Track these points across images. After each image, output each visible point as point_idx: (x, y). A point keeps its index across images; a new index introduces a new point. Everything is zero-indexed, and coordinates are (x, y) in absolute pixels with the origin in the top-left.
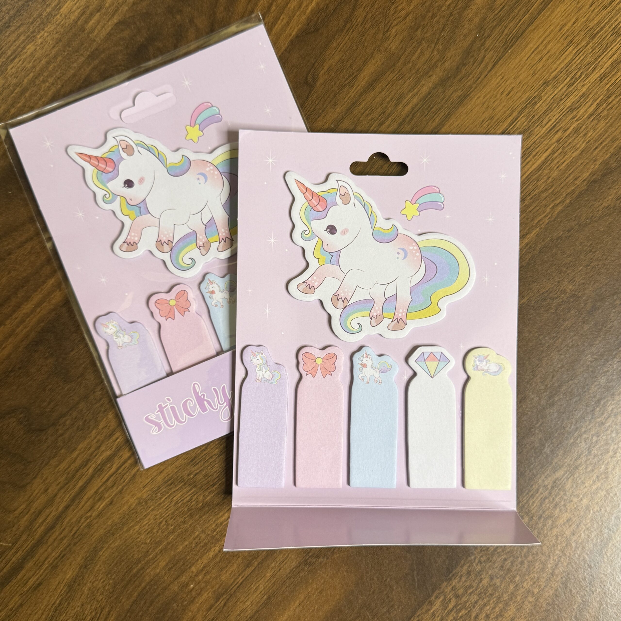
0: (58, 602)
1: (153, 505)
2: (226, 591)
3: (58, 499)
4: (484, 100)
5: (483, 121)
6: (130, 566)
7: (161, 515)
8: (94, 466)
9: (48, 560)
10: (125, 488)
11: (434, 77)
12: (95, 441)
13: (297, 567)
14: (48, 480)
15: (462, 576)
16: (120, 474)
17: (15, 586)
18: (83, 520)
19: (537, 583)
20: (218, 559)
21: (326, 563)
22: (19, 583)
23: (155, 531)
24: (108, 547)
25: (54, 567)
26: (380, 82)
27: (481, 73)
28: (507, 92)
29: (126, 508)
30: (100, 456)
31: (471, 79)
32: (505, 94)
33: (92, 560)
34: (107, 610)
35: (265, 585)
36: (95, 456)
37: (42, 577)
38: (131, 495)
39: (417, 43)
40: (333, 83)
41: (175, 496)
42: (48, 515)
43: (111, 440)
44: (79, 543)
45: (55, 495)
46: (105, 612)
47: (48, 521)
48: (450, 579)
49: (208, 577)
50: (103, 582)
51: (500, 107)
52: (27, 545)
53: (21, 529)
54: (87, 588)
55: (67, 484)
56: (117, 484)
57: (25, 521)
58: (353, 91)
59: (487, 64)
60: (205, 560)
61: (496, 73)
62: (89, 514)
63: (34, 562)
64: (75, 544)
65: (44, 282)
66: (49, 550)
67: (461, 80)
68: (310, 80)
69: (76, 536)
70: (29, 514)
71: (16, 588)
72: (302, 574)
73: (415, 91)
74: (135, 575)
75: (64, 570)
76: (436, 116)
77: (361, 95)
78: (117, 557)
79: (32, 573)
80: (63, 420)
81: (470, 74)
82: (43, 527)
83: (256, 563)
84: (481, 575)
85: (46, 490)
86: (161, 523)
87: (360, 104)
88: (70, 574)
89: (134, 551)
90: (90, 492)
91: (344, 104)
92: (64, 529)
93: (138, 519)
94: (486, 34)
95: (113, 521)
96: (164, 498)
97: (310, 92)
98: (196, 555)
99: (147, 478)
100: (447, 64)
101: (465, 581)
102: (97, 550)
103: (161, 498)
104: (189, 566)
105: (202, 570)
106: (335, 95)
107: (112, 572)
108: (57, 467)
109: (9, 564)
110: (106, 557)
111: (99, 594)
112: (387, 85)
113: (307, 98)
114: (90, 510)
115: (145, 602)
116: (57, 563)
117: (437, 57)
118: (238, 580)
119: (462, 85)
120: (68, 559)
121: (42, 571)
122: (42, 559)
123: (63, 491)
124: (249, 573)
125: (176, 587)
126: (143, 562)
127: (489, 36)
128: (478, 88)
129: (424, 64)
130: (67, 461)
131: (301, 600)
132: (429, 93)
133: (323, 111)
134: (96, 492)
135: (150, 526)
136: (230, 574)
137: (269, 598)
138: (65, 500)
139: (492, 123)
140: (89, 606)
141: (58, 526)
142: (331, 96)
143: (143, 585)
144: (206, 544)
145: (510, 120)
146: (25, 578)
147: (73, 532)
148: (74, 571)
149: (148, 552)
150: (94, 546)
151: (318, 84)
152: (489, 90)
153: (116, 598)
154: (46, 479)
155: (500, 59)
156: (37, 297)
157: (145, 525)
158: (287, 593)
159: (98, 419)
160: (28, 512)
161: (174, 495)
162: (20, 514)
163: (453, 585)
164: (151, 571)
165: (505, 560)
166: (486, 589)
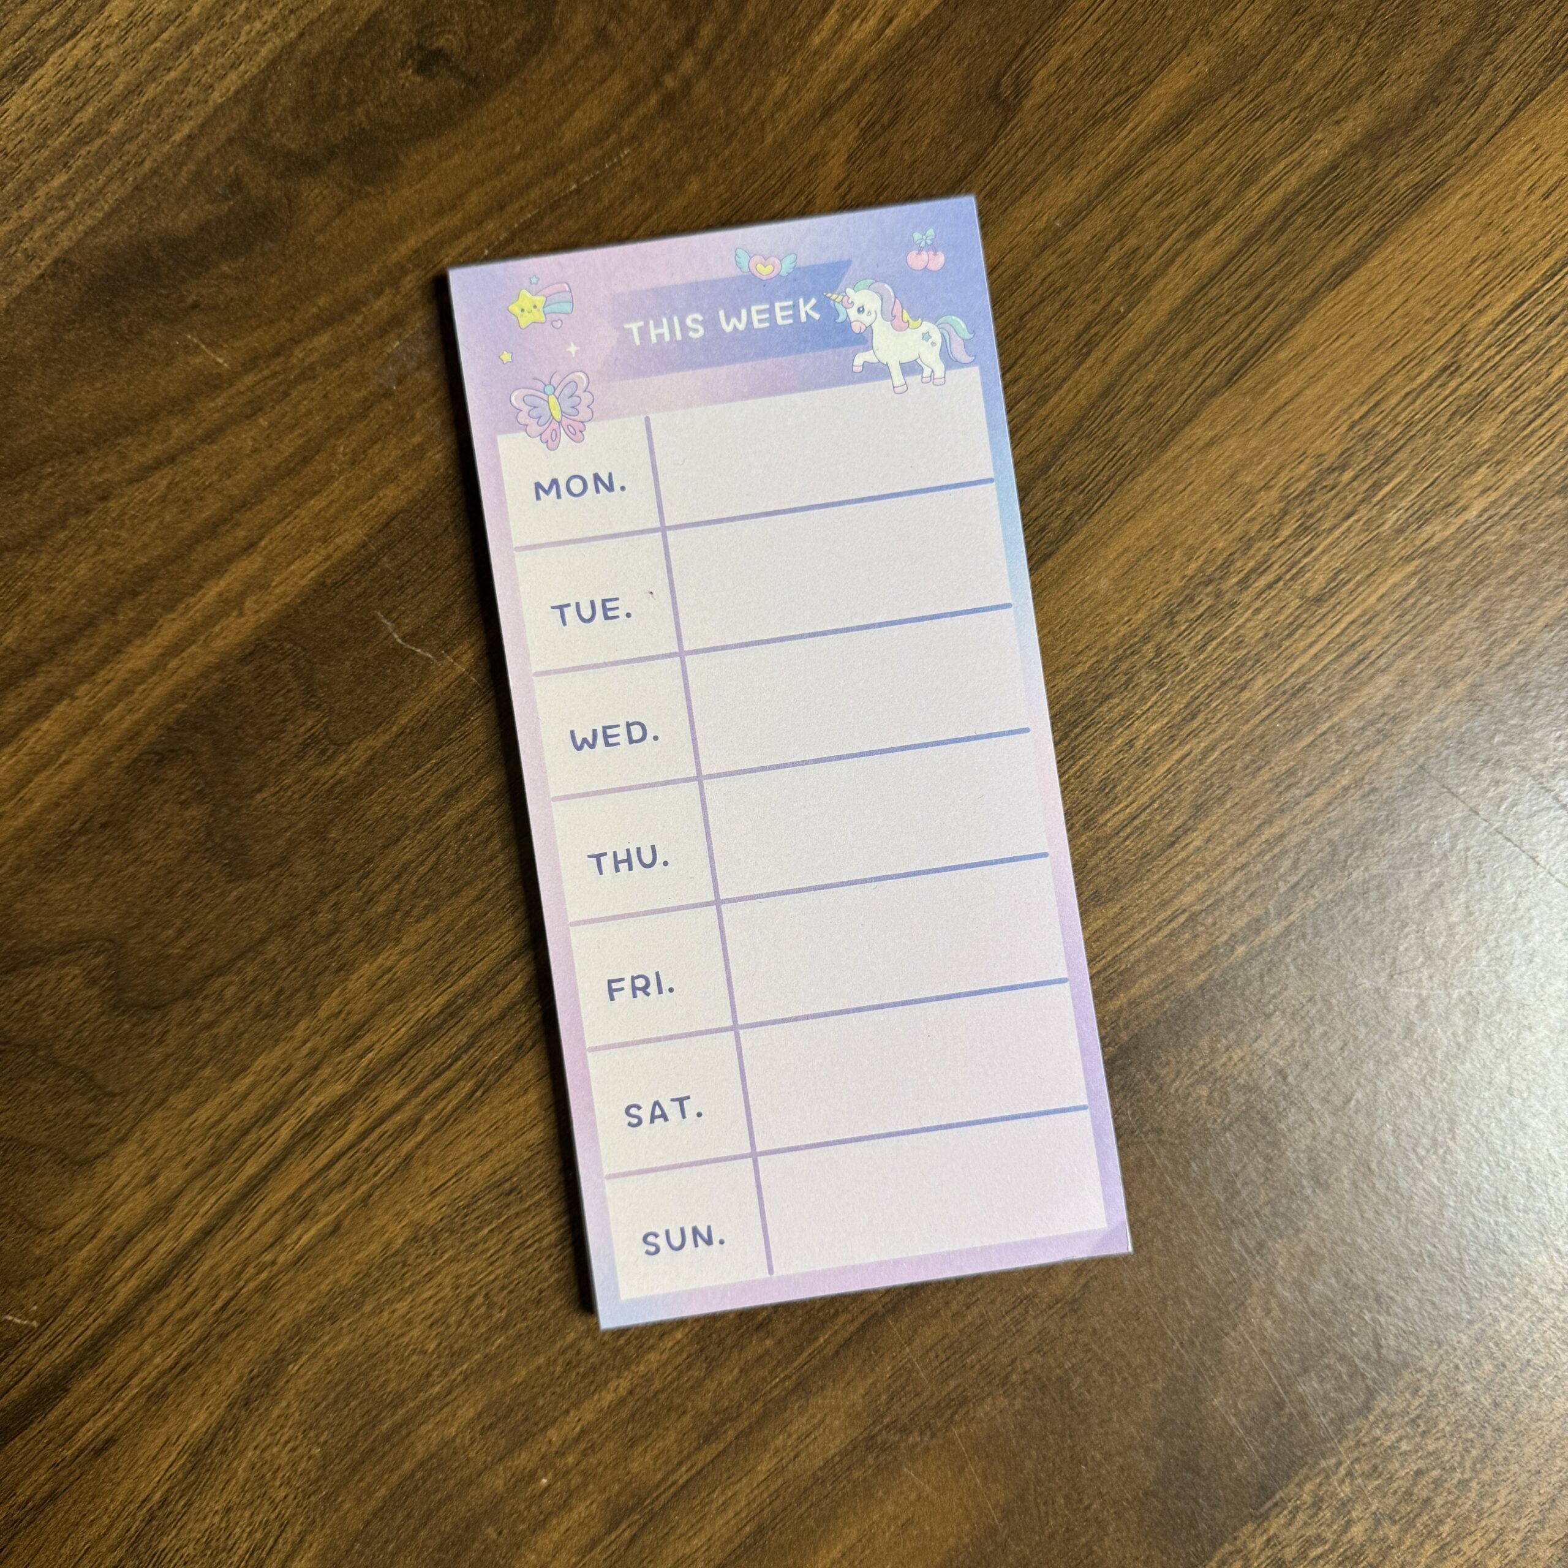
0: (157, 1496)
1: (452, 1247)
2: (641, 1501)
3: (183, 1205)
4: (1481, 203)
5: (1473, 260)
6: (374, 1413)
7: (476, 1274)
8: (293, 1121)
9: (141, 1375)
10: (377, 1193)
11: (1350, 124)
12: (305, 1050)
13: (844, 1454)
14: (159, 1152)
15: (1297, 1508)
16: (367, 1150)
17: (39, 1442)
18: (250, 1271)
19: (1496, 1545)
20: (625, 1413)
21: (927, 1450)
22: (51, 1434)
23: (452, 1319)
24: (315, 1355)
25: (156, 1396)
26: (1203, 120)
27: (1478, 130)
28: (1544, 189)
29: (375, 1247)
30: (314, 1094)
31: (1451, 142)
32: (1539, 193)
33: (267, 1385)
34: (298, 1529)
35: (752, 1497)
36: (302, 1092)
37: (119, 1422)
38: (392, 1212)
39: (1313, 26)
40: (1071, 106)
41: (518, 1227)
42: (151, 1251)
43: (349, 1054)
44: (234, 1335)
45: (179, 1194)
46: (292, 1534)
47: (149, 1265)
48: (1265, 1517)
49: (593, 1460)
50: (294, 1449)
51: (1523, 230)
52: (82, 1329)
53: (72, 1281)
54: (244, 1465)
55: (212, 1165)
56: (356, 1177)
57: (84, 1262)
58: (1124, 133)
59: (1497, 107)
60: (588, 1413)
61: (1518, 134)
62: (268, 1257)
63: (100, 1378)
64: (223, 1337)
65: (197, 587)
66: (147, 1348)
67: (1421, 141)
68: (1006, 91)
69: (224, 1316)
70: (95, 1241)
71: (41, 1446)
72: (856, 1474)
73: (1296, 155)
74: (387, 1438)
75: (183, 1407)
76: (1347, 231)
77: (1145, 149)
78: (337, 1385)
79: (89, 1409)
80: (218, 983)
81: (1450, 128)
82: (133, 1282)
83: (731, 1434)
84: (1349, 1512)
85: (153, 1179)
86: (471, 1299)
87: (1140, 172)
88: (199, 1422)
89: (388, 1371)
90: (278, 1193)
91: (1096, 167)
92: (193, 1294)
93: (407, 1284)
94: (1502, 24)
95: (336, 1282)
96: (486, 1231)
97: (1003, 125)
98: (562, 1396)
99: (443, 1169)
100: (1388, 94)
101: (1306, 1524)
102: (283, 1360)
103: (478, 1229)
104: (541, 1425)
105: (577, 1440)
106: (1073, 141)
107: (323, 1423)
108: (189, 1115)
109: (28, 1379)
110: (307, 1382)
111: (278, 1483)
112: (1219, 131)
113: (996, 138)
114: (272, 1245)
115: (409, 1516)
116: (165, 1386)
117: (1364, 69)
118: (676, 1476)
119: (1425, 156)
120: (199, 1377)
121: (120, 1405)
122: (124, 1371)
123: (198, 1185)
124: (708, 1459)
125: (500, 1482)
126: (412, 1405)
127: (1510, 29)
128: (1468, 168)
129: (1325, 87)
130: (218, 1100)
131: (848, 1543)
132: (1334, 168)
133: (1035, 180)
134: (293, 1198)
135: (440, 1305)
136: (656, 1458)
137: (760, 1530)
138: (202, 1211)
139: (1497, 271)
140: (247, 1514)
141: (178, 1282)
142: (1063, 141)
143: (407, 1466)
144: (594, 1369)
145: (1546, 265)
146: (69, 1421)
147: (219, 1303)
148: (211, 1414)
149: (429, 1375)
150: (275, 1346)
151: (1028, 104)
152: (1496, 178)
153: (326, 1498)
154: (154, 1147)
155: (1533, 96)
156: (171, 628)
157: (426, 1301)
158: (810, 1522)
159: (319, 989)
160: (93, 1237)
161: (515, 1223)
162: (72, 1238)
163: (1271, 1532)
164: (433, 1430)
165: (1419, 1473)
166: (1361, 1552)
